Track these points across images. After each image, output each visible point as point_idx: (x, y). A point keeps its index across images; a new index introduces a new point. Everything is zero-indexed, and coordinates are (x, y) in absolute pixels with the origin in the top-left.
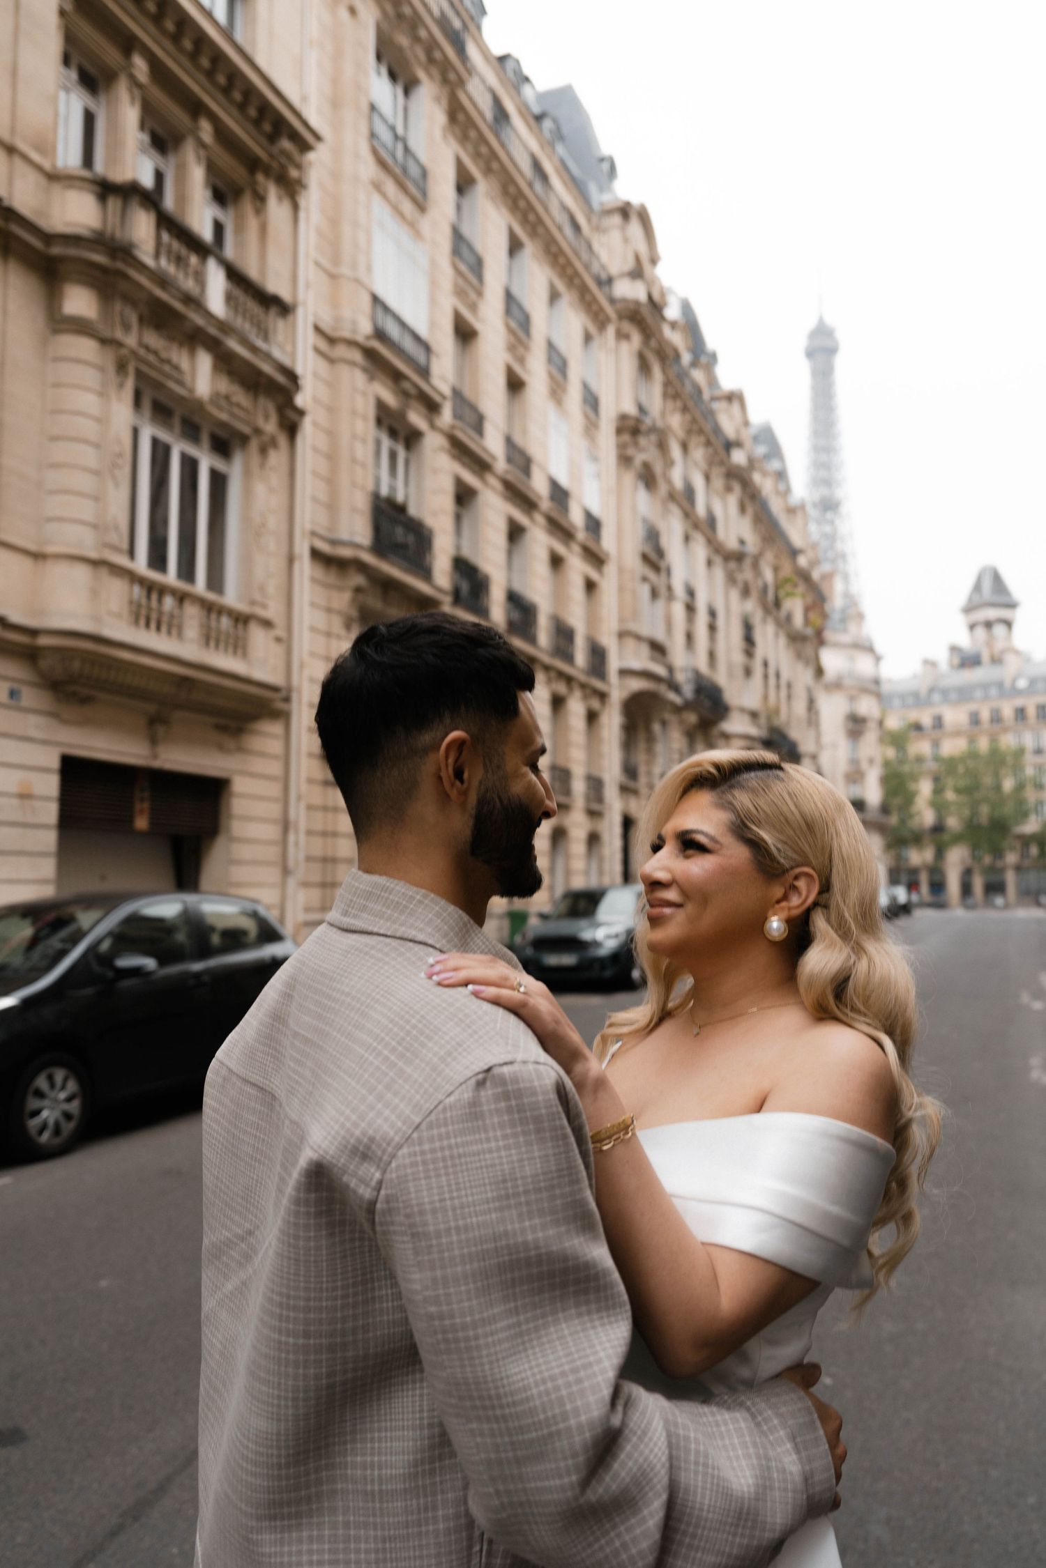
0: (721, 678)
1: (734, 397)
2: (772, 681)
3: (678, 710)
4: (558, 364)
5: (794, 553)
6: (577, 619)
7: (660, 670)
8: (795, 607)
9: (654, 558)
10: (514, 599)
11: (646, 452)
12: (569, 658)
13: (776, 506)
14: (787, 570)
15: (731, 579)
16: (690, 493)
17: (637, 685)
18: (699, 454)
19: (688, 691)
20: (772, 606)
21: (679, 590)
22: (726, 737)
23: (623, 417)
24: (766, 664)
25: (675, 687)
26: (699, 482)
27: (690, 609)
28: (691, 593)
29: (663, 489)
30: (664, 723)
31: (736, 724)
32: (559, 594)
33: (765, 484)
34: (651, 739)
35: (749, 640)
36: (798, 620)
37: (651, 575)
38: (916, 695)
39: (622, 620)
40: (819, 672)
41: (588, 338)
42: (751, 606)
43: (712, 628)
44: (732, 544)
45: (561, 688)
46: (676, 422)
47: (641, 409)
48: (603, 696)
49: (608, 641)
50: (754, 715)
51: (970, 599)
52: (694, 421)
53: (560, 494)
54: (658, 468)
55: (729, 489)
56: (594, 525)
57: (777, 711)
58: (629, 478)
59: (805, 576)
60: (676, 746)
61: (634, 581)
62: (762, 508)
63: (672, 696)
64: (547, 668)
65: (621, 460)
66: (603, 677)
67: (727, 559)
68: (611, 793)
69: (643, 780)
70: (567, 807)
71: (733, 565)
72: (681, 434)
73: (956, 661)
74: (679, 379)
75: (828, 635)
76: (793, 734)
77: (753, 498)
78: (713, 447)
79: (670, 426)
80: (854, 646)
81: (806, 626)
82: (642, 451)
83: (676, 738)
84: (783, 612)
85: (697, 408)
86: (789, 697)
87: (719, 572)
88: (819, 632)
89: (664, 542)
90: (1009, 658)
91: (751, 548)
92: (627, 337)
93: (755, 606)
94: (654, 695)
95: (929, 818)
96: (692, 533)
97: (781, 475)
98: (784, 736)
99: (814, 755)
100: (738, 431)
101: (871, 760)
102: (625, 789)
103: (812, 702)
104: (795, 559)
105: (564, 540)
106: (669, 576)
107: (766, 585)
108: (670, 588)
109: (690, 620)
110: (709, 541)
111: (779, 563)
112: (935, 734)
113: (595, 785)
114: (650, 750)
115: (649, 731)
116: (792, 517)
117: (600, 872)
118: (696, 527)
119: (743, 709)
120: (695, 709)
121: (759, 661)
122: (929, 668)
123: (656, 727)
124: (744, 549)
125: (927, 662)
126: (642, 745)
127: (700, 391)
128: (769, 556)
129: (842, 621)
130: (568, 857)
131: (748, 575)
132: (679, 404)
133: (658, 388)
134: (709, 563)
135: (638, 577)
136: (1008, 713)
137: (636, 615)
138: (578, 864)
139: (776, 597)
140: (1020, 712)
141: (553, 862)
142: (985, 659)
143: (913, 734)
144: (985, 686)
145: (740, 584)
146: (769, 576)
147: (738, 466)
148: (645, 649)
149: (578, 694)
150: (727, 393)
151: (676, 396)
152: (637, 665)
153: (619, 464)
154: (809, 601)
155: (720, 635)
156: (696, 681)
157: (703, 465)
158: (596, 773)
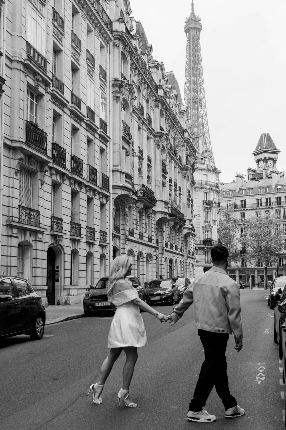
0: (153, 188)
1: (160, 67)
2: (173, 188)
3: (136, 202)
4: (91, 59)
5: (183, 131)
6: (97, 165)
7: (130, 186)
8: (183, 154)
9: (127, 139)
10: (73, 158)
11: (125, 94)
12: (95, 183)
13: (176, 111)
14: (179, 140)
15: (157, 145)
16: (141, 108)
17: (120, 192)
18: (144, 92)
19: (140, 194)
20: (174, 154)
21: (136, 150)
22: (155, 213)
23: (116, 80)
24: (171, 181)
25: (135, 193)
26: (144, 104)
27: (141, 158)
28: (141, 152)
29: (131, 109)
30: (130, 208)
31: (159, 207)
33: (171, 102)
34: (125, 215)
35: (164, 171)
36: (184, 161)
37: (126, 146)
39: (114, 166)
40: (193, 182)
41: (102, 47)
42: (164, 156)
43: (149, 166)
44: (158, 130)
45: (91, 195)
46: (136, 79)
47: (123, 76)
48: (107, 197)
49: (109, 174)
50: (166, 203)
51: (257, 148)
52: (143, 78)
53: (91, 114)
54: (129, 101)
55: (157, 106)
56: (104, 125)
58: (118, 106)
59: (187, 142)
60: (135, 218)
61: (119, 149)
62: (170, 113)
63: (134, 196)
64: (86, 186)
65: (115, 98)
66: (107, 189)
67: (155, 136)
68: (109, 238)
69: (121, 232)
70: (93, 244)
71: (158, 139)
72: (137, 84)
73: (251, 177)
74: (137, 62)
75: (196, 166)
76: (182, 211)
77: (166, 109)
78: (151, 89)
79: (133, 82)
80: (208, 170)
81: (187, 164)
82: (123, 94)
83: (135, 214)
84: (178, 157)
85: (144, 72)
86: (180, 194)
87: (152, 143)
88: (193, 166)
89: (131, 132)
90: (274, 175)
91: (165, 132)
92: (117, 47)
93: (167, 156)
94: (127, 196)
95: (239, 247)
96: (141, 126)
97: (177, 97)
98: (178, 212)
99: (191, 221)
100: (160, 80)
101: (214, 221)
102: (114, 236)
103: (190, 196)
104: (184, 135)
105: (93, 133)
106: (133, 145)
107: (171, 146)
108: (133, 150)
109: (141, 163)
110: (148, 129)
111: (176, 136)
112: (242, 209)
113: (104, 234)
114: (124, 220)
115: (124, 211)
116: (182, 116)
117: (105, 272)
118: (143, 123)
119: (162, 201)
120: (142, 201)
121: (168, 179)
122: (240, 179)
123: (127, 210)
124: (163, 132)
125: (238, 176)
126: (121, 217)
127: (145, 64)
128: (172, 133)
129: (202, 159)
130: (93, 265)
131: (164, 143)
132: (137, 72)
133: (129, 66)
134: (148, 138)
135: (121, 147)
136: (273, 200)
137: (120, 163)
138: (97, 268)
139: (175, 151)
140: (279, 200)
141: (87, 267)
142: (264, 176)
143: (233, 209)
144: (263, 188)
145: (161, 147)
146: (172, 142)
147: (161, 96)
148: (123, 177)
149: (97, 197)
150: (156, 64)
151: (136, 69)
152: (120, 184)
153: (113, 100)
154: (189, 152)
155: (152, 169)
156: (143, 190)
157: (146, 97)
158: (104, 230)
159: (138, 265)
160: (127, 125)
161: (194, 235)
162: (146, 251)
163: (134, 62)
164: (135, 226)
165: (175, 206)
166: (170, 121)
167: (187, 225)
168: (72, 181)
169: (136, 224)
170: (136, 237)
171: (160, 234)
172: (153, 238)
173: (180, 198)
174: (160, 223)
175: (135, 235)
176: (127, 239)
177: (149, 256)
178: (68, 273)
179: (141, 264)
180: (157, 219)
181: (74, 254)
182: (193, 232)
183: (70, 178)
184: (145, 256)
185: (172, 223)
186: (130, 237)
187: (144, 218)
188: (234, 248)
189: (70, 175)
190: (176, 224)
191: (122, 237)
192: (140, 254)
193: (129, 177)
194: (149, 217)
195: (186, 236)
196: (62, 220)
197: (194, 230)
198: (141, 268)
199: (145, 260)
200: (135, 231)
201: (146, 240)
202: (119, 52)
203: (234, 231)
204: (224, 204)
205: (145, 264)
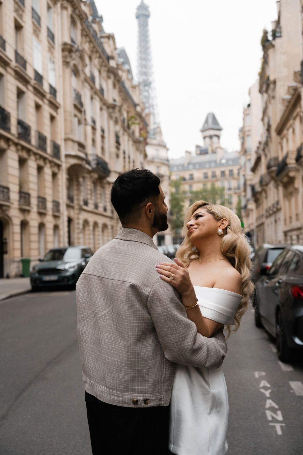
0: (107, 159)
1: (110, 37)
2: (127, 160)
3: (90, 172)
4: (37, 18)
5: (135, 105)
6: (47, 133)
7: (83, 155)
8: (136, 128)
9: (79, 107)
10: (20, 123)
11: (75, 60)
12: (45, 150)
13: (127, 85)
14: (132, 114)
15: (110, 116)
16: (93, 78)
17: (73, 161)
18: (96, 61)
19: (94, 164)
20: (127, 128)
21: (89, 121)
22: (110, 183)
23: (65, 44)
24: (124, 153)
25: (88, 163)
26: (96, 74)
27: (94, 128)
28: (94, 122)
29: (82, 76)
30: (84, 178)
31: (113, 178)
32: (39, 122)
33: (123, 76)
34: (79, 185)
35: (118, 142)
36: (137, 134)
37: (78, 114)
38: (183, 166)
39: (66, 134)
40: (146, 156)
41: (49, 8)
42: (118, 128)
43: (103, 137)
44: (110, 101)
45: (41, 163)
46: (87, 47)
47: (72, 41)
48: (59, 166)
49: (60, 142)
51: (204, 126)
52: (94, 47)
53: (39, 77)
54: (80, 67)
55: (109, 77)
56: (53, 91)
58: (68, 71)
59: (139, 115)
60: (89, 187)
61: (71, 116)
63: (87, 166)
64: (35, 154)
65: (65, 63)
66: (58, 158)
67: (108, 107)
68: (63, 208)
69: (76, 202)
70: (45, 214)
71: (111, 110)
72: (89, 52)
73: (198, 152)
74: (87, 28)
75: (149, 140)
77: (119, 81)
78: (102, 59)
79: (84, 49)
80: (159, 145)
81: (140, 136)
82: (73, 60)
83: (89, 184)
84: (131, 131)
85: (95, 40)
87: (105, 113)
88: (145, 139)
89: (83, 100)
90: (219, 151)
91: (118, 103)
92: (66, 8)
93: (120, 128)
94: (80, 166)
96: (94, 96)
97: (129, 71)
100: (112, 52)
102: (68, 206)
104: (136, 108)
105: (41, 97)
106: (85, 114)
107: (124, 119)
108: (85, 120)
109: (94, 133)
110: (101, 100)
111: (129, 110)
112: (190, 182)
113: (56, 204)
114: (78, 190)
115: (78, 181)
117: (59, 242)
118: (96, 93)
119: (115, 172)
120: (96, 172)
121: (121, 151)
122: (188, 154)
123: (81, 180)
124: (115, 103)
125: (187, 152)
126: (75, 187)
127: (96, 33)
128: (125, 107)
129: (153, 135)
130: (46, 236)
131: (117, 114)
132: (88, 39)
133: (79, 32)
134: (101, 109)
135: (73, 115)
136: (218, 173)
137: (72, 131)
138: (50, 238)
139: (128, 124)
140: (223, 173)
141: (39, 238)
142: (210, 151)
143: (183, 182)
144: (210, 162)
145: (114, 118)
146: (125, 115)
147: (112, 67)
148: (76, 146)
149: (48, 165)
150: (107, 35)
151: (87, 36)
152: (73, 153)
153: (63, 65)
154: (141, 126)
155: (106, 140)
156: (97, 160)
157: (98, 66)
158: (56, 199)
159: (94, 235)
160: (78, 93)
162: (101, 221)
163: (84, 29)
164: (89, 196)
168: (19, 147)
169: (91, 194)
170: (91, 207)
172: (108, 208)
175: (89, 205)
176: (81, 209)
177: (105, 226)
178: (17, 245)
179: (96, 233)
181: (24, 225)
183: (16, 144)
184: (100, 225)
186: (85, 207)
187: (99, 188)
189: (16, 140)
191: (76, 207)
192: (96, 224)
193: (81, 146)
194: (103, 187)
196: (8, 189)
198: (96, 237)
199: (100, 229)
200: (90, 201)
201: (101, 210)
202: (68, 15)
203: (183, 201)
204: (174, 177)
205: (100, 233)
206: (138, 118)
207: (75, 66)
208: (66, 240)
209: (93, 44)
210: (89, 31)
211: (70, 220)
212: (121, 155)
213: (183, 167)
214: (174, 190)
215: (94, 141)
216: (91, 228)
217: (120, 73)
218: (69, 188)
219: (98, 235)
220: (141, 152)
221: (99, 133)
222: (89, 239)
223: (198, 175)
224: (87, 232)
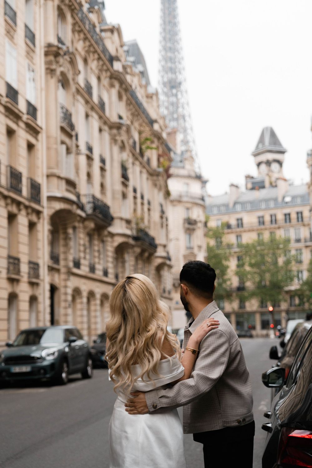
0: (108, 200)
1: (115, 30)
2: (139, 200)
3: (83, 220)
4: (11, 15)
5: (152, 122)
6: (22, 168)
7: (73, 198)
8: (152, 155)
9: (68, 130)
11: (63, 66)
12: (19, 191)
13: (140, 94)
14: (147, 133)
15: (114, 140)
16: (89, 88)
17: (59, 206)
18: (94, 64)
19: (89, 208)
20: (138, 155)
21: (83, 148)
22: (112, 235)
23: (49, 46)
24: (135, 191)
25: (82, 208)
26: (94, 82)
27: (90, 158)
28: (90, 149)
29: (73, 88)
30: (74, 228)
31: (118, 228)
32: (12, 153)
33: (133, 81)
34: (67, 238)
35: (125, 177)
36: (154, 163)
37: (67, 140)
38: (226, 206)
39: (49, 168)
40: (168, 194)
42: (126, 156)
43: (103, 169)
44: (114, 119)
45: (14, 209)
46: (80, 46)
47: (60, 40)
48: (38, 213)
49: (41, 180)
50: (128, 222)
51: (257, 147)
52: (91, 45)
53: (13, 93)
54: (70, 76)
55: (112, 86)
56: (32, 110)
57: (142, 219)
58: (53, 82)
59: (159, 137)
60: (82, 242)
61: (56, 144)
62: (132, 96)
63: (79, 212)
64: (6, 197)
65: (49, 71)
66: (38, 201)
67: (111, 128)
68: (44, 272)
69: (62, 263)
70: (18, 281)
71: (115, 131)
72: (83, 53)
73: (250, 186)
74: (81, 21)
75: (172, 171)
76: (152, 233)
77: (126, 90)
78: (103, 60)
79: (76, 50)
80: (189, 177)
81: (159, 167)
82: (60, 66)
83: (82, 237)
84: (145, 158)
85: (92, 37)
86: (149, 210)
87: (106, 136)
88: (167, 170)
89: (74, 120)
90: (281, 183)
91: (126, 121)
93: (128, 156)
94: (69, 212)
95: (235, 282)
96: (90, 113)
97: (143, 74)
98: (146, 234)
99: (165, 246)
100: (117, 50)
101: (200, 247)
102: (51, 269)
103: (163, 212)
104: (152, 126)
105: (15, 120)
106: (77, 139)
107: (135, 143)
108: (77, 146)
109: (90, 165)
110: (100, 117)
111: (142, 129)
112: (238, 230)
113: (34, 266)
114: (66, 245)
115: (66, 233)
116: (150, 100)
117: (38, 320)
118: (92, 108)
119: (121, 219)
120: (93, 220)
121: (130, 189)
122: (234, 189)
123: (70, 231)
124: (121, 121)
125: (232, 185)
126: (62, 242)
127: (94, 26)
128: (136, 125)
129: (181, 161)
130: (18, 311)
131: (124, 137)
132: (82, 36)
133: (69, 27)
134: (100, 130)
135: (59, 142)
136: (280, 217)
137: (57, 164)
138: (24, 315)
139: (141, 149)
140: (287, 216)
141: (9, 314)
142: (267, 184)
143: (226, 231)
144: (267, 201)
145: (119, 142)
146: (136, 136)
147: (118, 72)
148: (63, 184)
149: (23, 212)
150: (110, 27)
151: (80, 31)
152: (59, 195)
153: (47, 74)
154: (161, 152)
155: (108, 174)
156: (94, 203)
157: (97, 71)
158: (34, 260)
159: (89, 310)
160: (67, 110)
161: (170, 267)
162: (99, 289)
163: (77, 23)
164: (82, 255)
165: (142, 226)
166: (131, 107)
167: (160, 252)
169: (85, 252)
170: (84, 270)
171: (120, 265)
172: (111, 271)
173: (149, 215)
174: (120, 250)
175: (82, 267)
176: (70, 273)
177: (105, 297)
179: (92, 308)
180: (116, 244)
182: (168, 262)
184: (98, 296)
185: (138, 250)
186: (76, 271)
187: (96, 242)
188: (228, 283)
190: (143, 251)
191: (63, 270)
193: (71, 184)
194: (103, 241)
195: (159, 268)
197: (169, 259)
198: (93, 314)
199: (98, 302)
200: (83, 261)
201: (99, 274)
202: (54, 6)
203: (227, 259)
204: (213, 224)
205: (98, 308)
206: (156, 140)
207: (63, 74)
208: (48, 317)
209: (90, 41)
210: (84, 24)
211: (53, 289)
212: (131, 194)
213: (226, 208)
214: (212, 243)
215: (89, 175)
216: (85, 300)
217: (129, 78)
218: (53, 243)
219: (96, 311)
220: (160, 189)
221: (97, 164)
222: (82, 316)
223: (250, 219)
224: (79, 306)
